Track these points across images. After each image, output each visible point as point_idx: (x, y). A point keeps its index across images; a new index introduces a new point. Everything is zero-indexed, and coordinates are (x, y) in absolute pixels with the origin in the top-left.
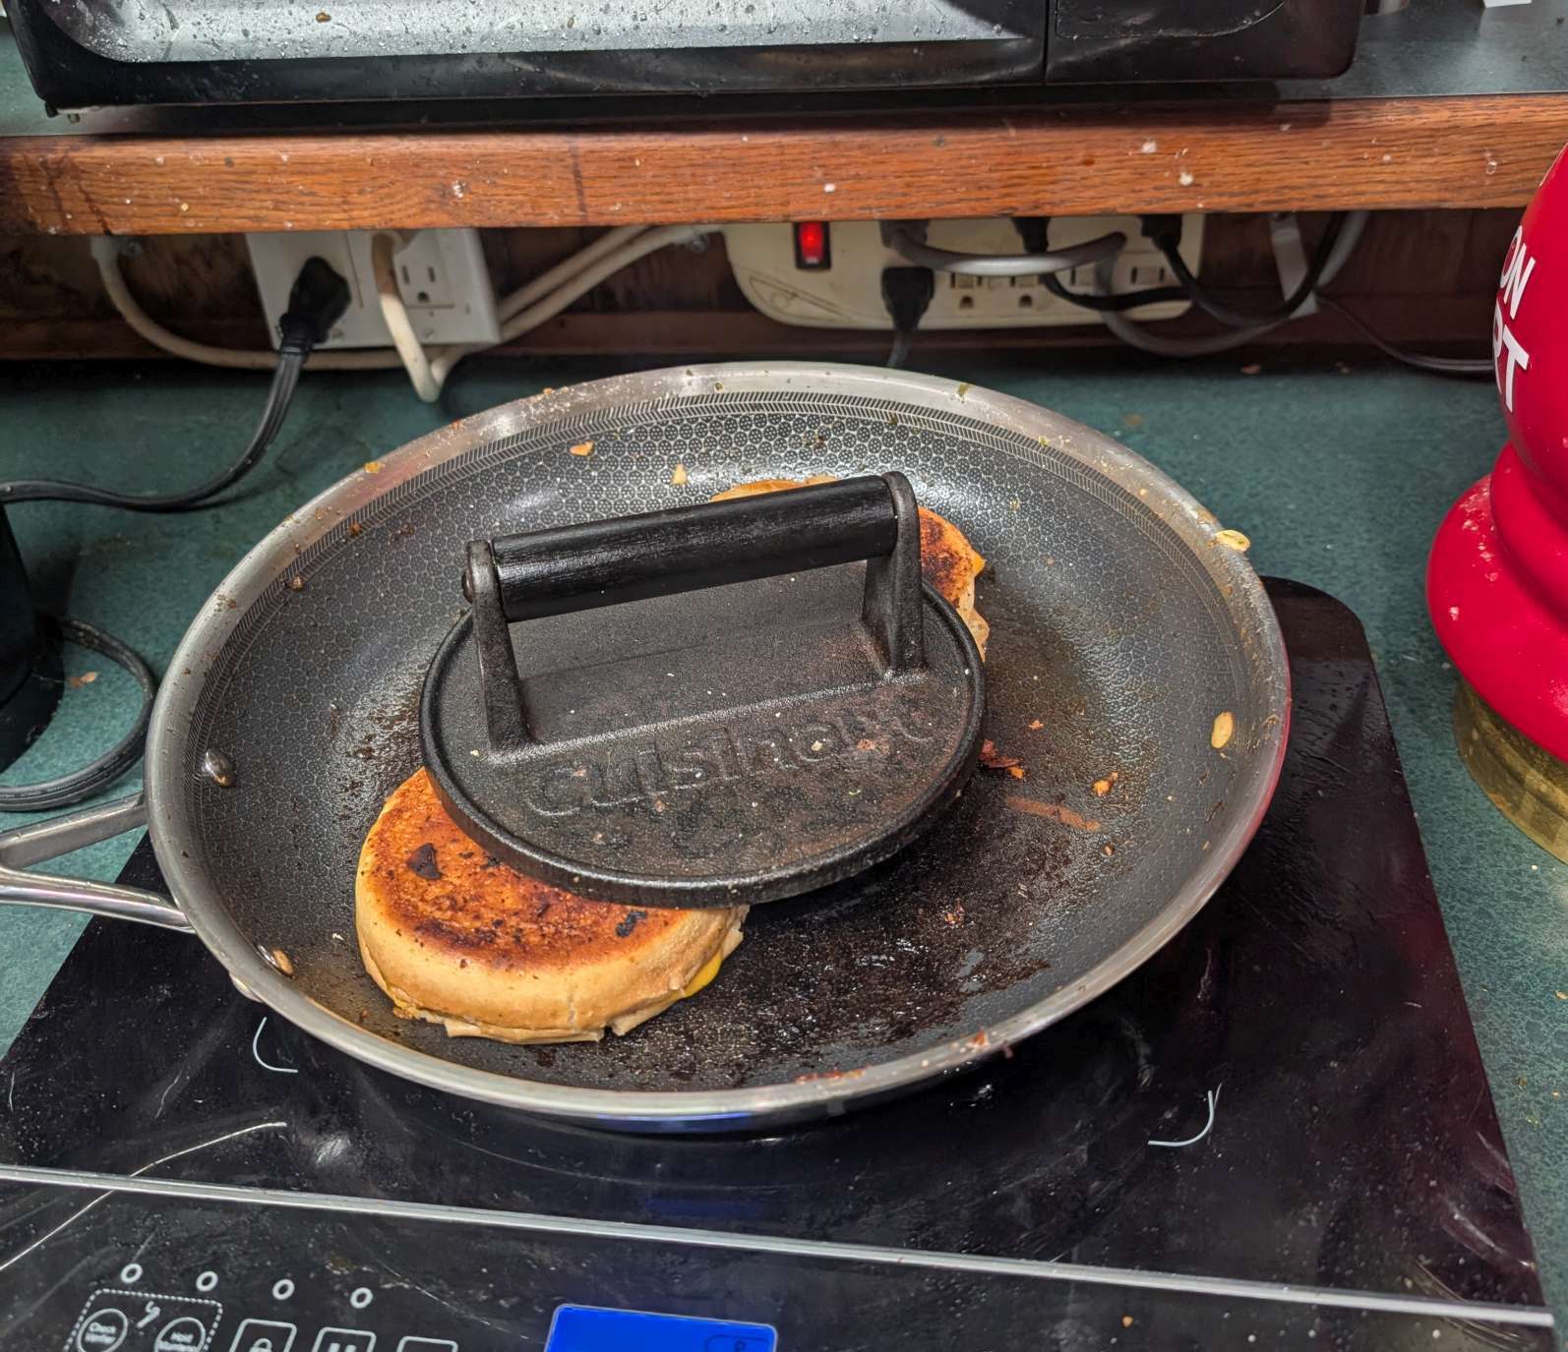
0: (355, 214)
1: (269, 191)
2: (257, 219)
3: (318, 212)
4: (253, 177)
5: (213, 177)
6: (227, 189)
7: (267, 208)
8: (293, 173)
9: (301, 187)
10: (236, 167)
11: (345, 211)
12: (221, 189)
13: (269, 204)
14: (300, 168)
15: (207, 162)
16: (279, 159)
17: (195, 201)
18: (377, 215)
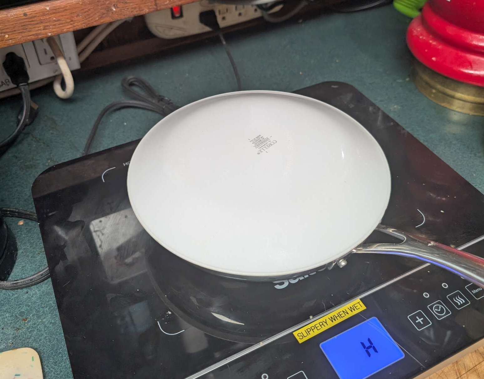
0: (75, 24)
1: (42, 22)
2: (37, 35)
3: (61, 27)
4: (35, 18)
5: (18, 22)
6: (24, 25)
7: (40, 30)
8: (51, 14)
9: (54, 19)
10: (28, 16)
11: (71, 24)
12: (22, 26)
13: (42, 28)
14: (54, 11)
15: (16, 16)
16: (46, 9)
17: (11, 33)
18: (84, 23)
